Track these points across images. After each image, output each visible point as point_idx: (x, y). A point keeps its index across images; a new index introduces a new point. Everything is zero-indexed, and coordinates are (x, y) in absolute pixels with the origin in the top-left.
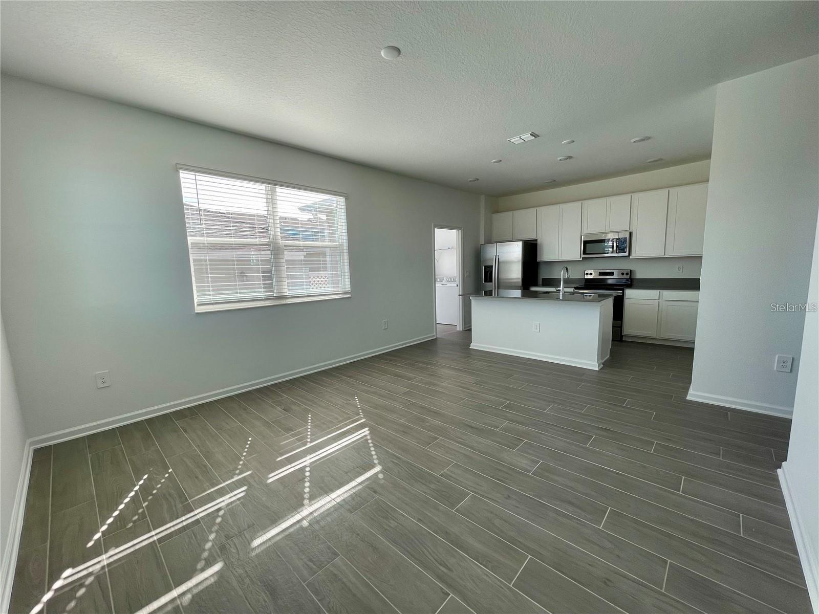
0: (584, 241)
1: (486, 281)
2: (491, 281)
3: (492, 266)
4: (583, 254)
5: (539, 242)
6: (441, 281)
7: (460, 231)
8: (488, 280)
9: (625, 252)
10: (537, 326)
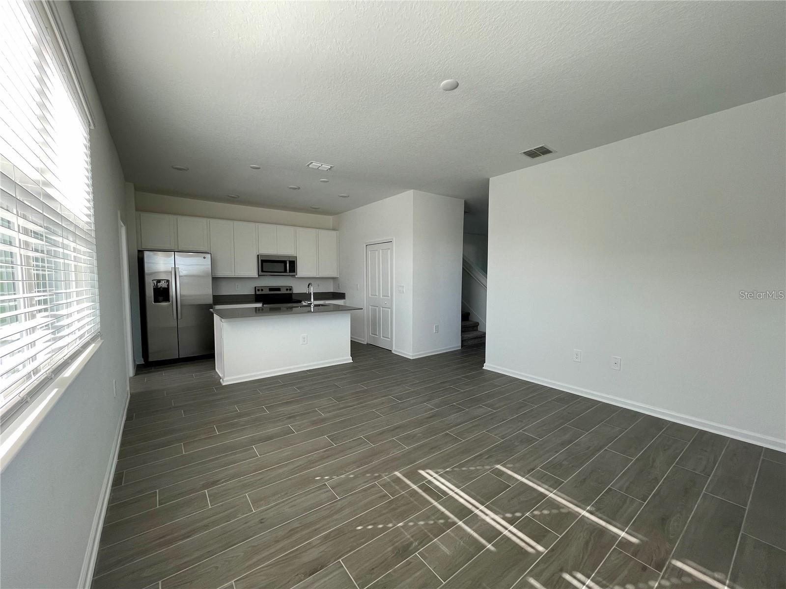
0: (262, 260)
1: (156, 301)
2: (167, 300)
3: (169, 281)
4: (261, 272)
9: (294, 272)
10: (304, 338)
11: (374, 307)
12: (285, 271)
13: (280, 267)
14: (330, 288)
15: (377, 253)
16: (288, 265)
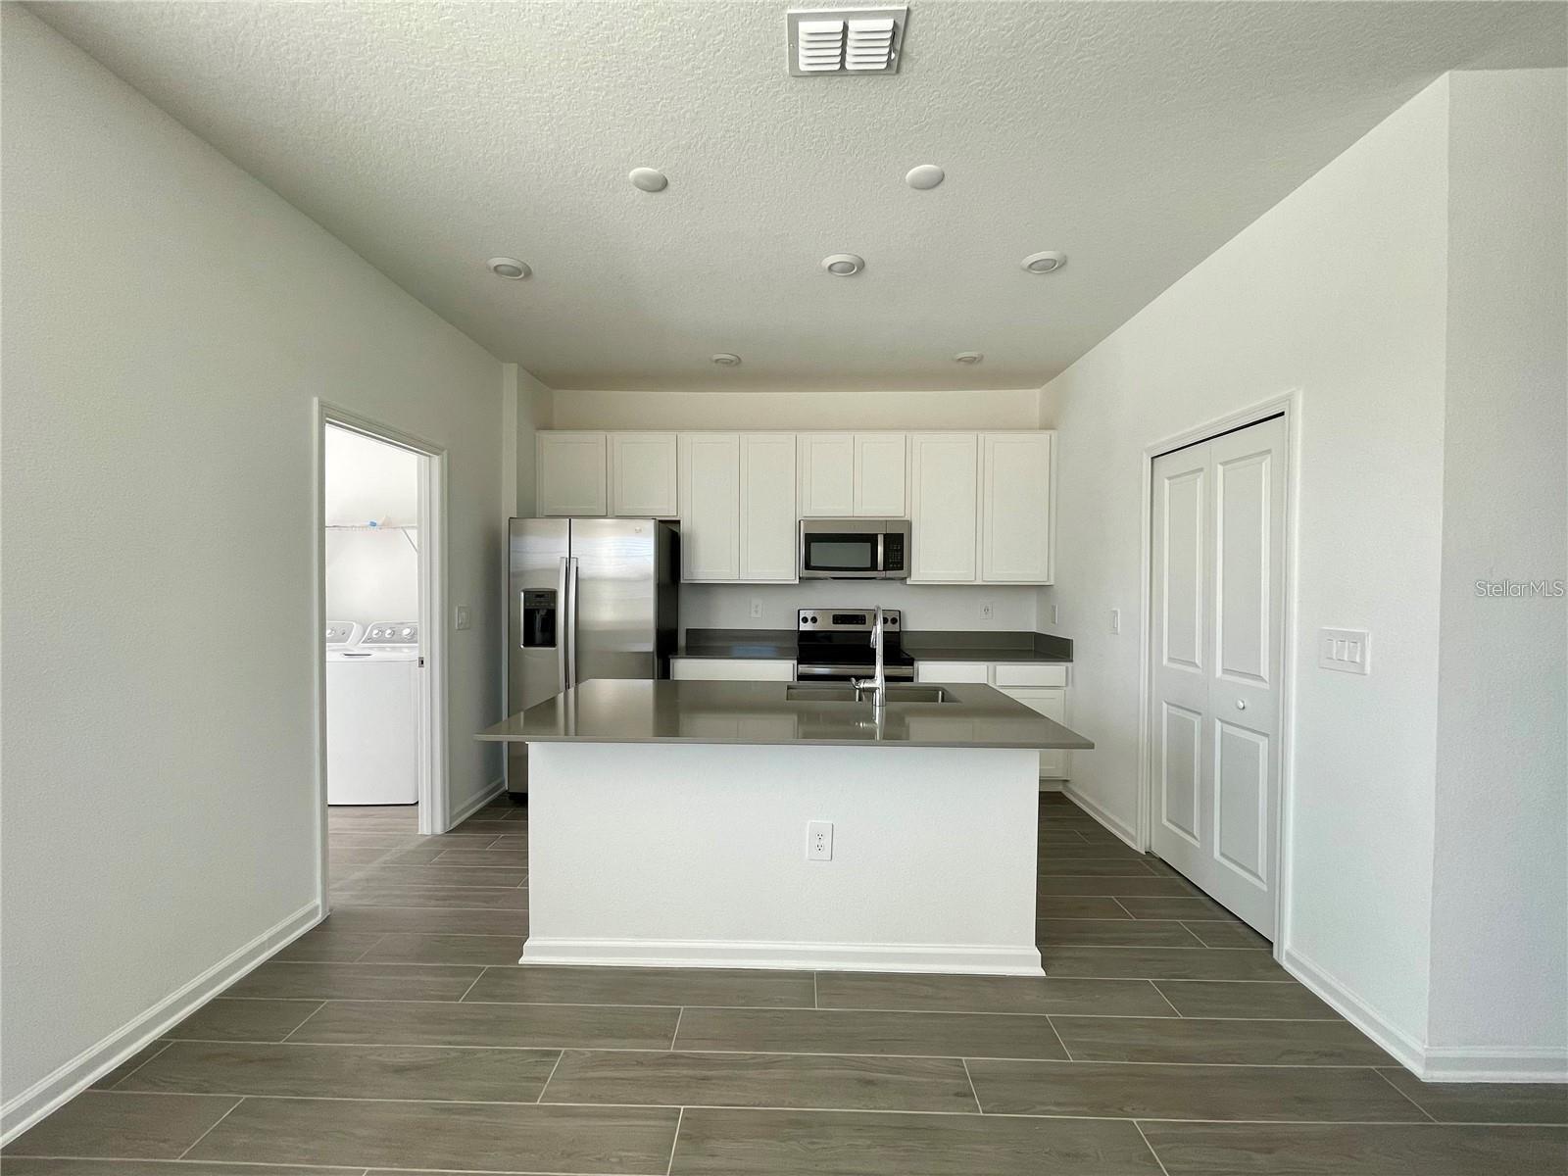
0: (807, 535)
1: (530, 641)
2: (551, 641)
3: (553, 594)
4: (806, 569)
5: (684, 528)
6: (343, 636)
7: (436, 459)
8: (538, 635)
9: (902, 568)
10: (820, 837)
11: (1181, 713)
12: (874, 567)
13: (859, 554)
14: (1027, 620)
15: (1199, 482)
16: (880, 549)
